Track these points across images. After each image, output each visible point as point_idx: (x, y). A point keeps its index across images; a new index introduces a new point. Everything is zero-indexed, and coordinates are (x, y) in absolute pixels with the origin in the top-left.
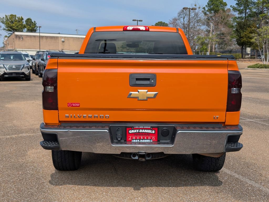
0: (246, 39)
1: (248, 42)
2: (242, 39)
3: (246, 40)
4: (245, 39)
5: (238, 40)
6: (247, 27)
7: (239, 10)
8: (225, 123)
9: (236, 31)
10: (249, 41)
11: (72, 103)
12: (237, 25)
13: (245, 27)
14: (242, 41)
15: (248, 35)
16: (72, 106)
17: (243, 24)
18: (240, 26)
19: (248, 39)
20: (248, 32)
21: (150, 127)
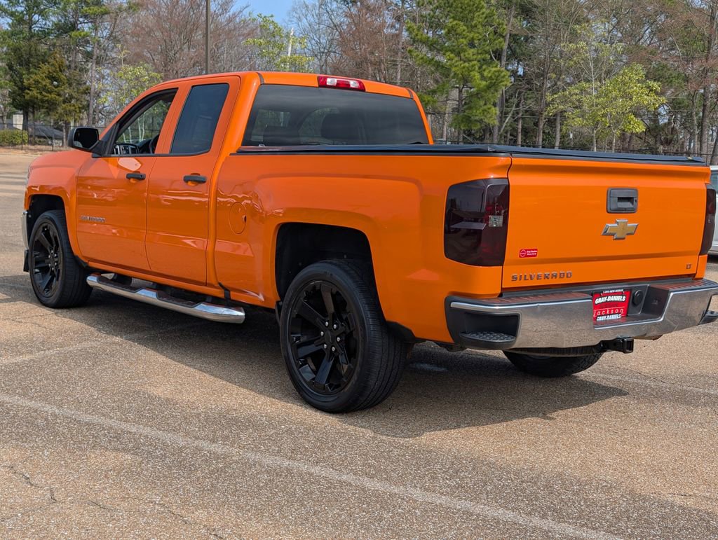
0: (38, 93)
1: (42, 101)
2: (29, 92)
3: (39, 96)
4: (35, 93)
5: (14, 92)
6: (39, 60)
7: (12, 15)
8: (695, 274)
9: (10, 68)
10: (47, 98)
11: (526, 250)
12: (10, 54)
13: (32, 59)
14: (27, 97)
15: (44, 83)
16: (527, 256)
17: (28, 53)
18: (19, 58)
19: (44, 93)
20: (44, 76)
21: (622, 290)
